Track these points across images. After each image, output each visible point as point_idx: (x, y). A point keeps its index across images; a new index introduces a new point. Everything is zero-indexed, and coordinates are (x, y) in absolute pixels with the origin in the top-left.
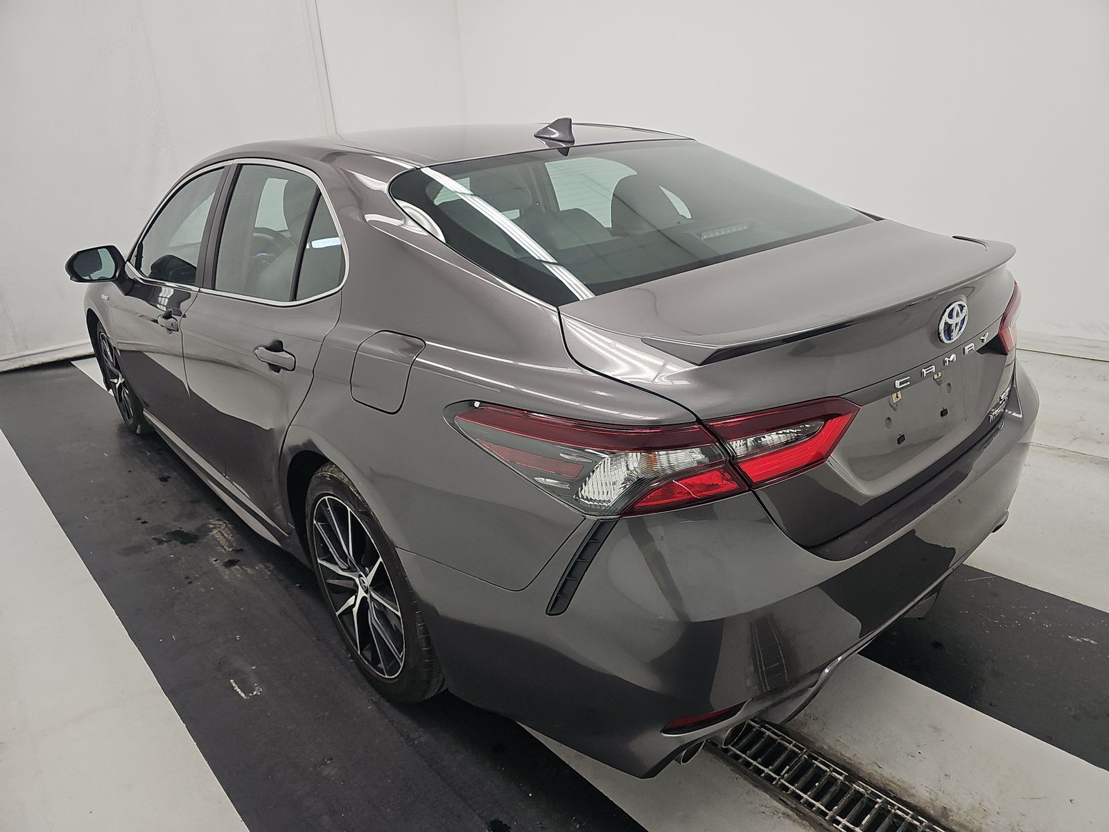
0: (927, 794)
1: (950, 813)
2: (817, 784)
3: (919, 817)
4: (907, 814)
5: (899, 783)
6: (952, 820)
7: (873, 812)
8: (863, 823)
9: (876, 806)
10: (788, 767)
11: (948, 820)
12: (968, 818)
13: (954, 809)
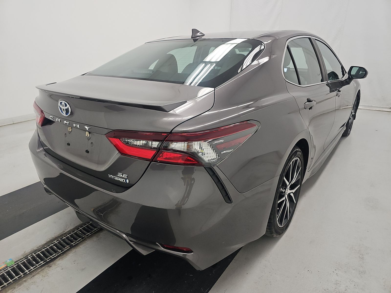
0: (58, 263)
1: (48, 268)
2: (72, 238)
3: (50, 259)
4: (53, 257)
5: (65, 257)
6: (46, 268)
7: (57, 249)
8: (54, 246)
9: (59, 250)
10: (81, 233)
11: (47, 266)
12: (44, 272)
13: (49, 269)
